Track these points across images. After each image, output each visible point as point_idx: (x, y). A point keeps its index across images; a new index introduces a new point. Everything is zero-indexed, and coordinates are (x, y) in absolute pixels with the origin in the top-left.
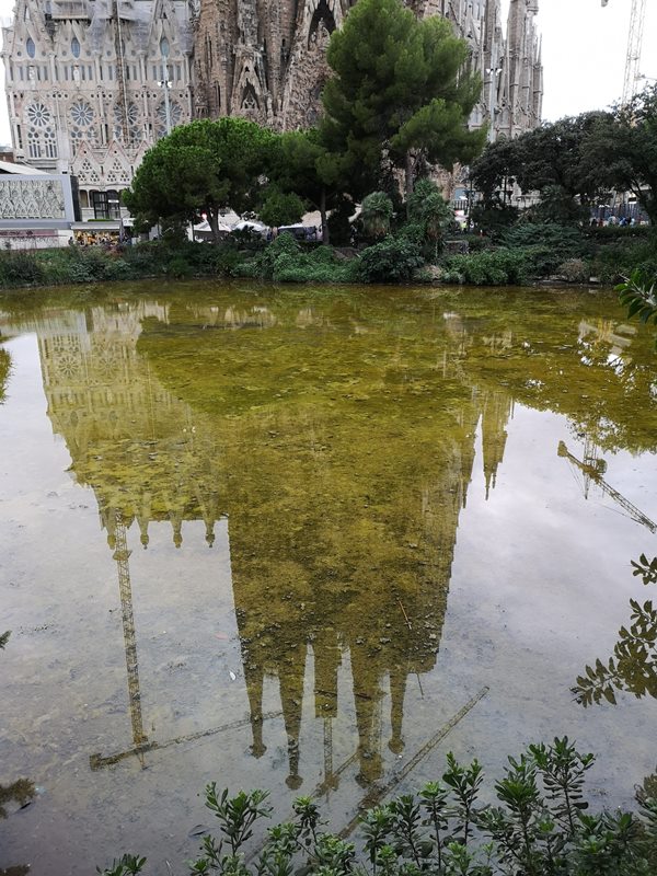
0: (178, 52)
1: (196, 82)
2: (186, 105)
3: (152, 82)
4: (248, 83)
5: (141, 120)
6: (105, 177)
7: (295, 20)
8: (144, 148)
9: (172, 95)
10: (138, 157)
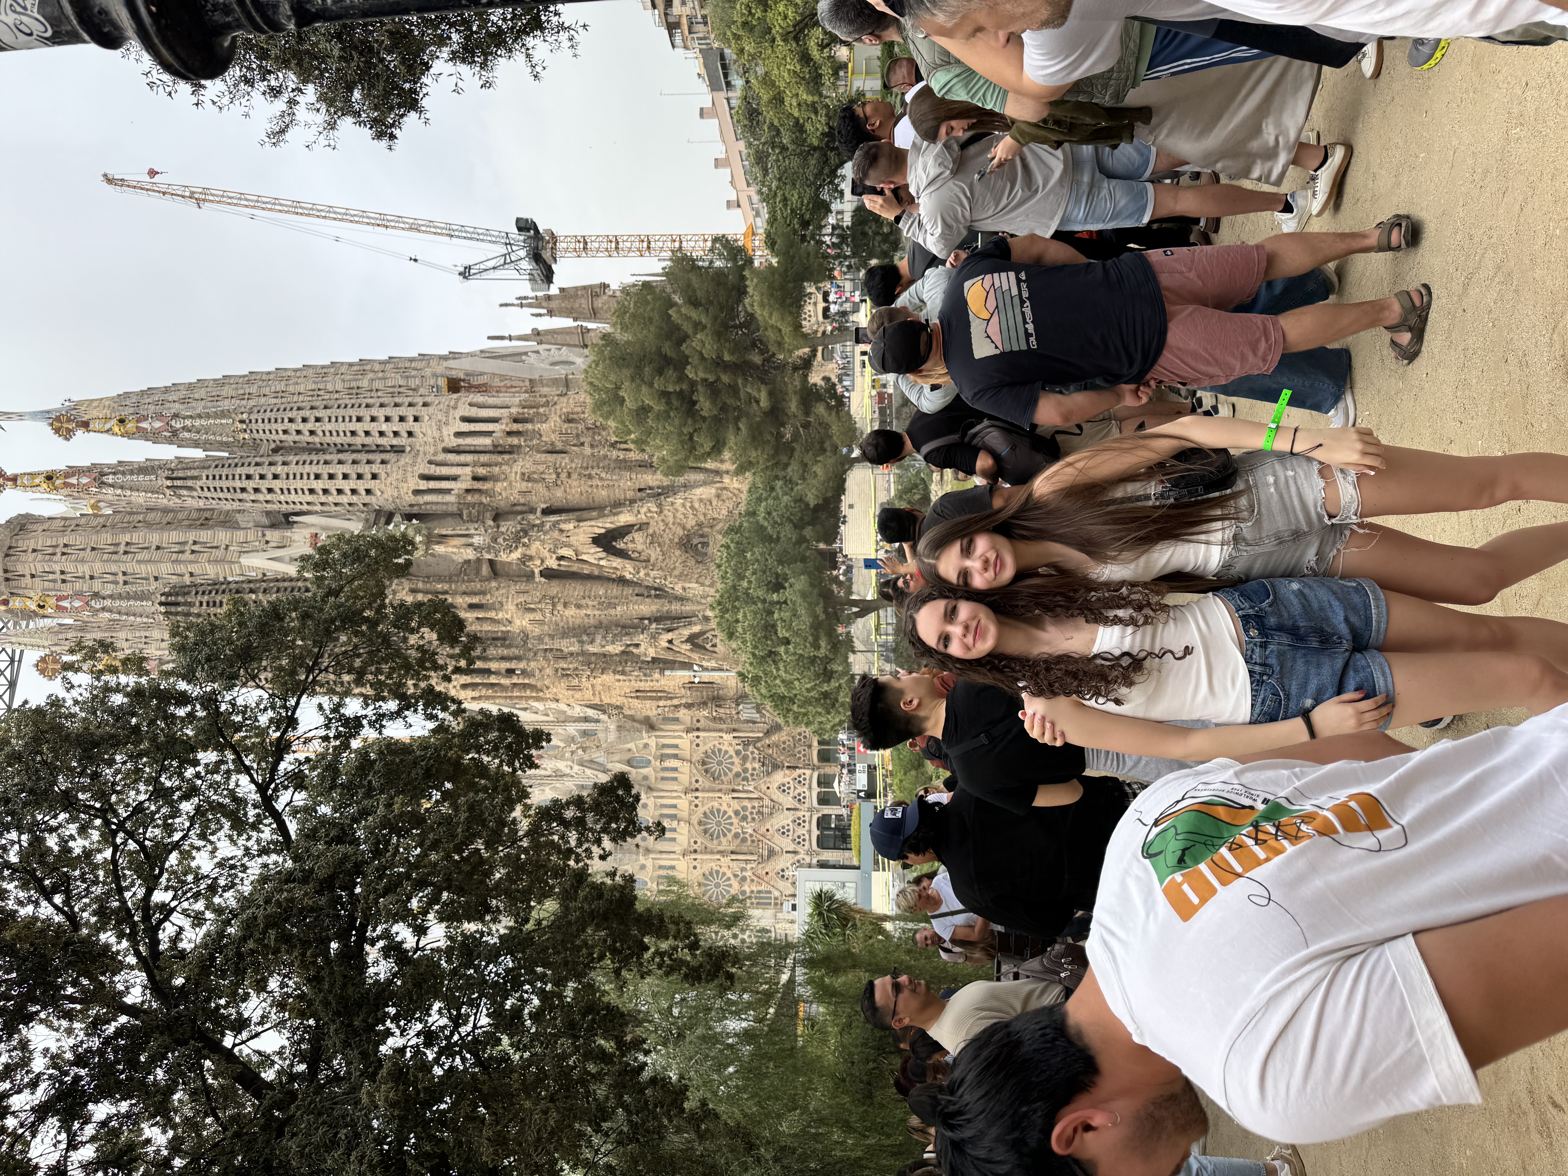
0: (646, 746)
2: (709, 740)
3: (680, 783)
4: (687, 641)
5: (727, 803)
6: (799, 848)
7: (614, 580)
8: (764, 788)
9: (698, 756)
10: (775, 798)
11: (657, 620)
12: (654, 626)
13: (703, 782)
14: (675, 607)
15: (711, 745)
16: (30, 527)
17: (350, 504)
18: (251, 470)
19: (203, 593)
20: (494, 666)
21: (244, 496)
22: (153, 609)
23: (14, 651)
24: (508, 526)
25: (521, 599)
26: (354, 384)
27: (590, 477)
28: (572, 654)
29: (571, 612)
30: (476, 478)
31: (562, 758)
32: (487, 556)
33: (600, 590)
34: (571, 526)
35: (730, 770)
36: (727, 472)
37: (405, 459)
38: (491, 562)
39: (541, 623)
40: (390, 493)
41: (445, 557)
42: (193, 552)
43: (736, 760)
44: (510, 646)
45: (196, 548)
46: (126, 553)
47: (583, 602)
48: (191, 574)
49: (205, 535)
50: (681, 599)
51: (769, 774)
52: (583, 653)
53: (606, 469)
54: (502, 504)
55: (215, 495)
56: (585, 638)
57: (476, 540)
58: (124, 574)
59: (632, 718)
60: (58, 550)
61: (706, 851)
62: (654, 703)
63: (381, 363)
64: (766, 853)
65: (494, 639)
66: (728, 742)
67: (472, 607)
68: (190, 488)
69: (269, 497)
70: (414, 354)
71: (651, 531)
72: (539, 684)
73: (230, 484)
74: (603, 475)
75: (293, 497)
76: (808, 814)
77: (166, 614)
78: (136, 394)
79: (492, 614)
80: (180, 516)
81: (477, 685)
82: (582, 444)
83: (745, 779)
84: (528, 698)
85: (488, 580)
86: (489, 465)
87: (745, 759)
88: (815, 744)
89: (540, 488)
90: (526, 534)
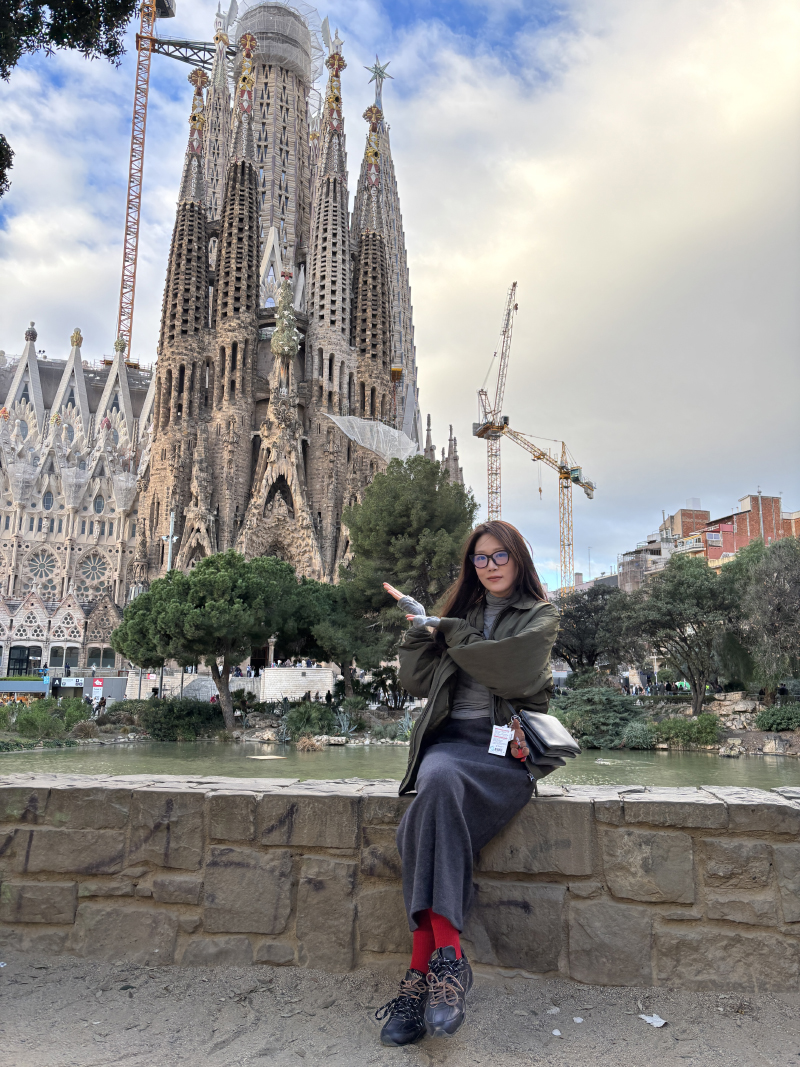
0: (113, 510)
2: (115, 560)
3: (79, 536)
4: (198, 543)
5: (59, 573)
6: (14, 631)
7: (250, 490)
8: (69, 602)
9: (100, 550)
10: (60, 611)
11: (217, 521)
12: (212, 518)
13: (79, 555)
14: (226, 535)
15: (110, 561)
16: (301, 88)
17: (313, 303)
18: (339, 237)
19: (250, 193)
20: (185, 395)
21: (321, 230)
22: (239, 156)
23: (211, 64)
24: (294, 414)
25: (238, 419)
26: (397, 319)
27: (330, 477)
28: (192, 454)
29: (226, 456)
30: (330, 394)
31: (106, 445)
32: (272, 397)
33: (242, 479)
34: (293, 459)
35: (88, 577)
36: (332, 579)
37: (345, 345)
38: (267, 400)
39: (218, 433)
40: (321, 332)
41: (271, 367)
42: (280, 196)
43: (96, 582)
44: (200, 409)
45: (283, 198)
46: (281, 150)
47: (233, 466)
48: (264, 193)
49: (292, 205)
50: (232, 541)
51: (82, 606)
52: (192, 462)
53: (336, 489)
54: (311, 411)
55: (322, 210)
56: (204, 465)
57: (284, 390)
58: (266, 147)
59: (136, 500)
60: (284, 104)
61: (20, 555)
62: (147, 516)
63: (412, 340)
64: (12, 603)
65: (206, 398)
66: (112, 575)
67: (233, 383)
68: (327, 194)
69: (320, 247)
70: (417, 364)
71: (288, 519)
72: (168, 428)
73: (330, 222)
74: (331, 487)
75: (319, 264)
76: (44, 638)
77: (236, 166)
78: (393, 173)
79: (226, 396)
80: (306, 191)
81: (170, 382)
82: (355, 473)
83: (79, 589)
84: (158, 419)
85: (253, 397)
86: (340, 404)
87: (97, 589)
88: (106, 646)
89: (323, 440)
90: (288, 426)
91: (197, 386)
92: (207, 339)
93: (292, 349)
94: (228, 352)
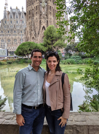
0: (23, 33)
1: (26, 37)
2: (24, 40)
3: (19, 36)
4: (33, 37)
5: (18, 42)
6: (12, 49)
10: (17, 47)
12: (35, 33)
14: (37, 35)
20: (30, 15)
24: (45, 16)
25: (37, 18)
29: (36, 24)
30: (51, 12)
33: (39, 27)
34: (45, 23)
37: (53, 4)
38: (41, 14)
39: (35, 20)
40: (49, 2)
44: (32, 17)
54: (48, 16)
56: (33, 25)
57: (44, 13)
62: (27, 33)
64: (11, 46)
65: (33, 15)
67: (36, 12)
72: (28, 20)
79: (36, 15)
81: (28, 13)
85: (39, 14)
86: (52, 14)
89: (50, 20)
90: (44, 18)
91: (32, 13)
92: (32, 6)
93: (44, 6)
94: (36, 7)
